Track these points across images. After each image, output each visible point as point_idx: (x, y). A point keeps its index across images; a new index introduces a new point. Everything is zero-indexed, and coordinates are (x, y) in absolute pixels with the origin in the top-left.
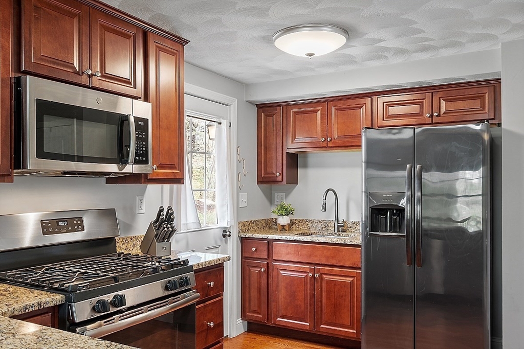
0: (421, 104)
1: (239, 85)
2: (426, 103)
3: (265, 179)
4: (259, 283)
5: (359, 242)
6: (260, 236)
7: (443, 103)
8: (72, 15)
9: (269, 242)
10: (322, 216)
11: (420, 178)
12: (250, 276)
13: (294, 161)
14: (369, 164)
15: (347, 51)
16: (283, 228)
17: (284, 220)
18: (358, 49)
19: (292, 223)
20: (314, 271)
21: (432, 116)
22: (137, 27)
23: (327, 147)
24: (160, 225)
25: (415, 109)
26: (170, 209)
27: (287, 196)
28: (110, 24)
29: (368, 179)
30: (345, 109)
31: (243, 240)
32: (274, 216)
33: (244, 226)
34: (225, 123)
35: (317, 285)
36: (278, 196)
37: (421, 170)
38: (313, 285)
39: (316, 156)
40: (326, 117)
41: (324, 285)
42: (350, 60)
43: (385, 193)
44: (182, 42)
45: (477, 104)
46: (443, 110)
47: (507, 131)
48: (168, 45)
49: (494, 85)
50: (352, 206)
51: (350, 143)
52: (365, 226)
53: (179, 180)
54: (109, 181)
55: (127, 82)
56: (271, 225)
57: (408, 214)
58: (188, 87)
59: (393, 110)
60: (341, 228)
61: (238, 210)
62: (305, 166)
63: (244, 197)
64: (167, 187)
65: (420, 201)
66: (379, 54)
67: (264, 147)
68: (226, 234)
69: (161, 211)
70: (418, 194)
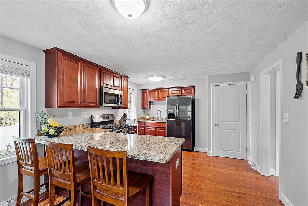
0: (179, 91)
1: (138, 85)
2: (180, 91)
3: (144, 107)
4: (143, 132)
5: (166, 122)
6: (143, 121)
7: (184, 91)
8: (109, 74)
9: (145, 122)
10: (157, 116)
11: (179, 108)
12: (140, 131)
13: (150, 103)
14: (168, 104)
15: (164, 80)
16: (148, 119)
17: (148, 117)
18: (165, 79)
19: (150, 118)
20: (156, 129)
21: (181, 94)
22: (120, 75)
23: (158, 100)
24: (124, 118)
25: (178, 92)
26: (126, 114)
27: (148, 112)
28: (115, 75)
29: (168, 107)
30: (162, 91)
31: (139, 122)
32: (146, 116)
33: (139, 119)
34: (135, 94)
35: (156, 132)
36: (146, 111)
37: (179, 106)
38: (155, 132)
39: (155, 102)
40: (158, 93)
41: (158, 132)
42: (164, 81)
43: (171, 111)
44: (128, 77)
45: (191, 91)
46: (184, 93)
47: (196, 98)
48: (125, 78)
49: (194, 87)
50: (164, 114)
51: (163, 99)
52: (167, 118)
53: (127, 108)
54: (112, 108)
55: (118, 87)
56: (145, 118)
57: (176, 115)
58: (129, 87)
59: (173, 92)
60: (161, 119)
61: (138, 115)
62: (153, 104)
63: (139, 112)
64: (123, 109)
65: (178, 113)
66: (170, 80)
67: (143, 100)
68: (135, 120)
69: (124, 114)
70: (178, 111)
